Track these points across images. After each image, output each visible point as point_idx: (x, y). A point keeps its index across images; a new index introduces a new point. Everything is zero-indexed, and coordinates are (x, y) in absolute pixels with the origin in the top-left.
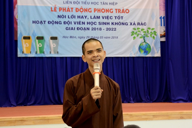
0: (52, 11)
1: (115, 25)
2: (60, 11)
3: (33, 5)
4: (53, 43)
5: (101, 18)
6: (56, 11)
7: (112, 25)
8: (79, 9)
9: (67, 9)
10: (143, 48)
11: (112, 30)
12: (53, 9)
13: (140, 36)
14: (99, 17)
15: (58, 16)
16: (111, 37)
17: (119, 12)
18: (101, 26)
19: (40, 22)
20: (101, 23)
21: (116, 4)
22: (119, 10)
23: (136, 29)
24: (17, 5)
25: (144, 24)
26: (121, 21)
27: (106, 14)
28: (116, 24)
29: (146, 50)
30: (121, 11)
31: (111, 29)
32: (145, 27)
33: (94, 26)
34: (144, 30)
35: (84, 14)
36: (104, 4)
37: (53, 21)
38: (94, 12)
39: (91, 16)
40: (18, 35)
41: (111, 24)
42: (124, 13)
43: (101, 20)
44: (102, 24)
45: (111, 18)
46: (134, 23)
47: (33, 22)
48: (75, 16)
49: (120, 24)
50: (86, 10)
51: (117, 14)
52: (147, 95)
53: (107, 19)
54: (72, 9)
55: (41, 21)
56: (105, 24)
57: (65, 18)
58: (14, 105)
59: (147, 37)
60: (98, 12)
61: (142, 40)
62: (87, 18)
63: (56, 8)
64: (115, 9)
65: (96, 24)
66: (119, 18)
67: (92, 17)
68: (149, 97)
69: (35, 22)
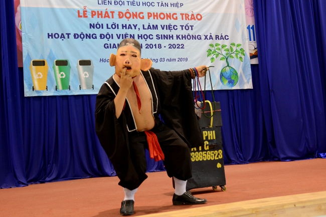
0: (79, 16)
1: (182, 39)
2: (92, 17)
3: (48, 6)
4: (84, 71)
5: (159, 27)
6: (87, 17)
7: (177, 39)
8: (124, 13)
9: (104, 13)
10: (227, 76)
11: (178, 48)
12: (82, 14)
13: (221, 56)
14: (157, 26)
15: (91, 25)
16: (177, 60)
17: (186, 19)
18: (160, 41)
19: (60, 36)
20: (160, 36)
21: (182, 5)
22: (186, 14)
23: (214, 45)
24: (20, 7)
25: (225, 38)
26: (191, 32)
27: (166, 22)
28: (184, 38)
29: (230, 78)
30: (190, 17)
31: (177, 46)
32: (227, 43)
33: (149, 41)
34: (226, 48)
35: (132, 21)
36: (162, 5)
37: (82, 34)
38: (149, 18)
39: (143, 25)
40: (24, 59)
41: (175, 37)
42: (195, 20)
43: (160, 32)
44: (162, 39)
45: (175, 28)
46: (211, 36)
47: (49, 36)
48: (118, 25)
49: (189, 37)
50: (135, 15)
51: (184, 22)
52: (237, 152)
53: (168, 30)
54: (112, 13)
55: (62, 34)
56: (166, 37)
57: (102, 28)
58: (23, 184)
59: (231, 58)
60: (154, 18)
61: (224, 62)
62: (137, 28)
63: (86, 11)
64: (181, 14)
65: (152, 38)
66: (187, 27)
67: (146, 27)
68: (241, 155)
69: (52, 36)
